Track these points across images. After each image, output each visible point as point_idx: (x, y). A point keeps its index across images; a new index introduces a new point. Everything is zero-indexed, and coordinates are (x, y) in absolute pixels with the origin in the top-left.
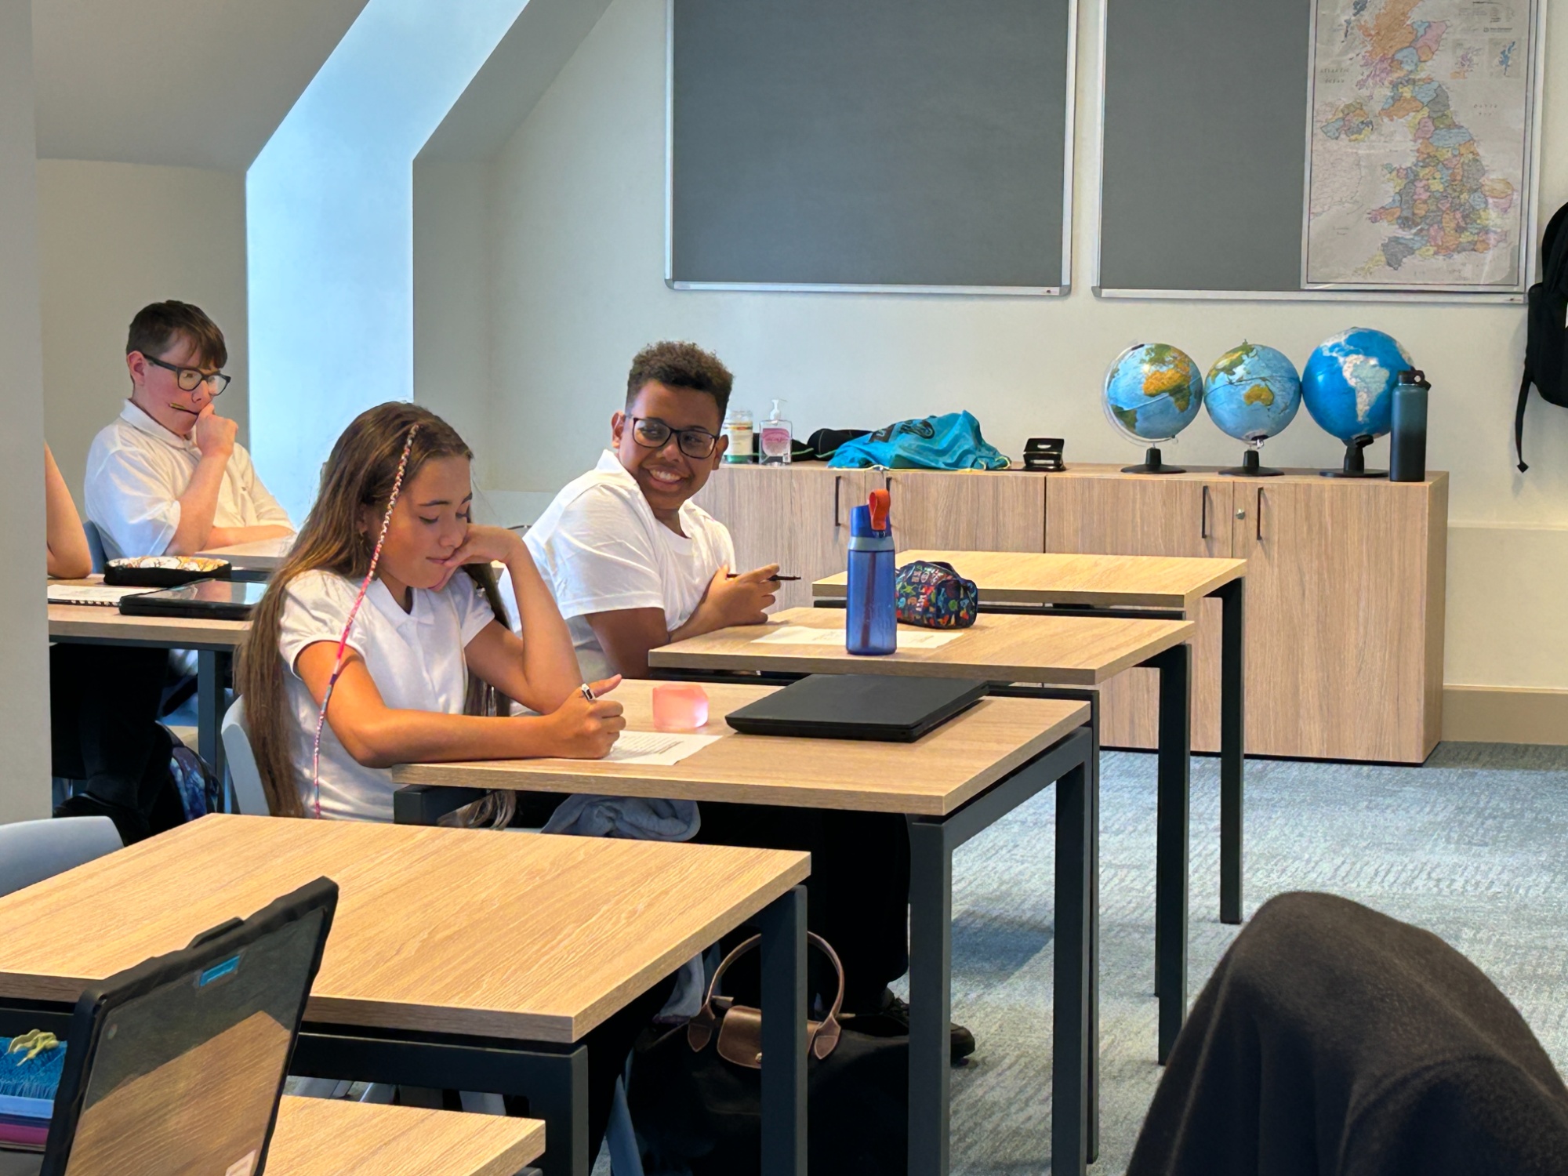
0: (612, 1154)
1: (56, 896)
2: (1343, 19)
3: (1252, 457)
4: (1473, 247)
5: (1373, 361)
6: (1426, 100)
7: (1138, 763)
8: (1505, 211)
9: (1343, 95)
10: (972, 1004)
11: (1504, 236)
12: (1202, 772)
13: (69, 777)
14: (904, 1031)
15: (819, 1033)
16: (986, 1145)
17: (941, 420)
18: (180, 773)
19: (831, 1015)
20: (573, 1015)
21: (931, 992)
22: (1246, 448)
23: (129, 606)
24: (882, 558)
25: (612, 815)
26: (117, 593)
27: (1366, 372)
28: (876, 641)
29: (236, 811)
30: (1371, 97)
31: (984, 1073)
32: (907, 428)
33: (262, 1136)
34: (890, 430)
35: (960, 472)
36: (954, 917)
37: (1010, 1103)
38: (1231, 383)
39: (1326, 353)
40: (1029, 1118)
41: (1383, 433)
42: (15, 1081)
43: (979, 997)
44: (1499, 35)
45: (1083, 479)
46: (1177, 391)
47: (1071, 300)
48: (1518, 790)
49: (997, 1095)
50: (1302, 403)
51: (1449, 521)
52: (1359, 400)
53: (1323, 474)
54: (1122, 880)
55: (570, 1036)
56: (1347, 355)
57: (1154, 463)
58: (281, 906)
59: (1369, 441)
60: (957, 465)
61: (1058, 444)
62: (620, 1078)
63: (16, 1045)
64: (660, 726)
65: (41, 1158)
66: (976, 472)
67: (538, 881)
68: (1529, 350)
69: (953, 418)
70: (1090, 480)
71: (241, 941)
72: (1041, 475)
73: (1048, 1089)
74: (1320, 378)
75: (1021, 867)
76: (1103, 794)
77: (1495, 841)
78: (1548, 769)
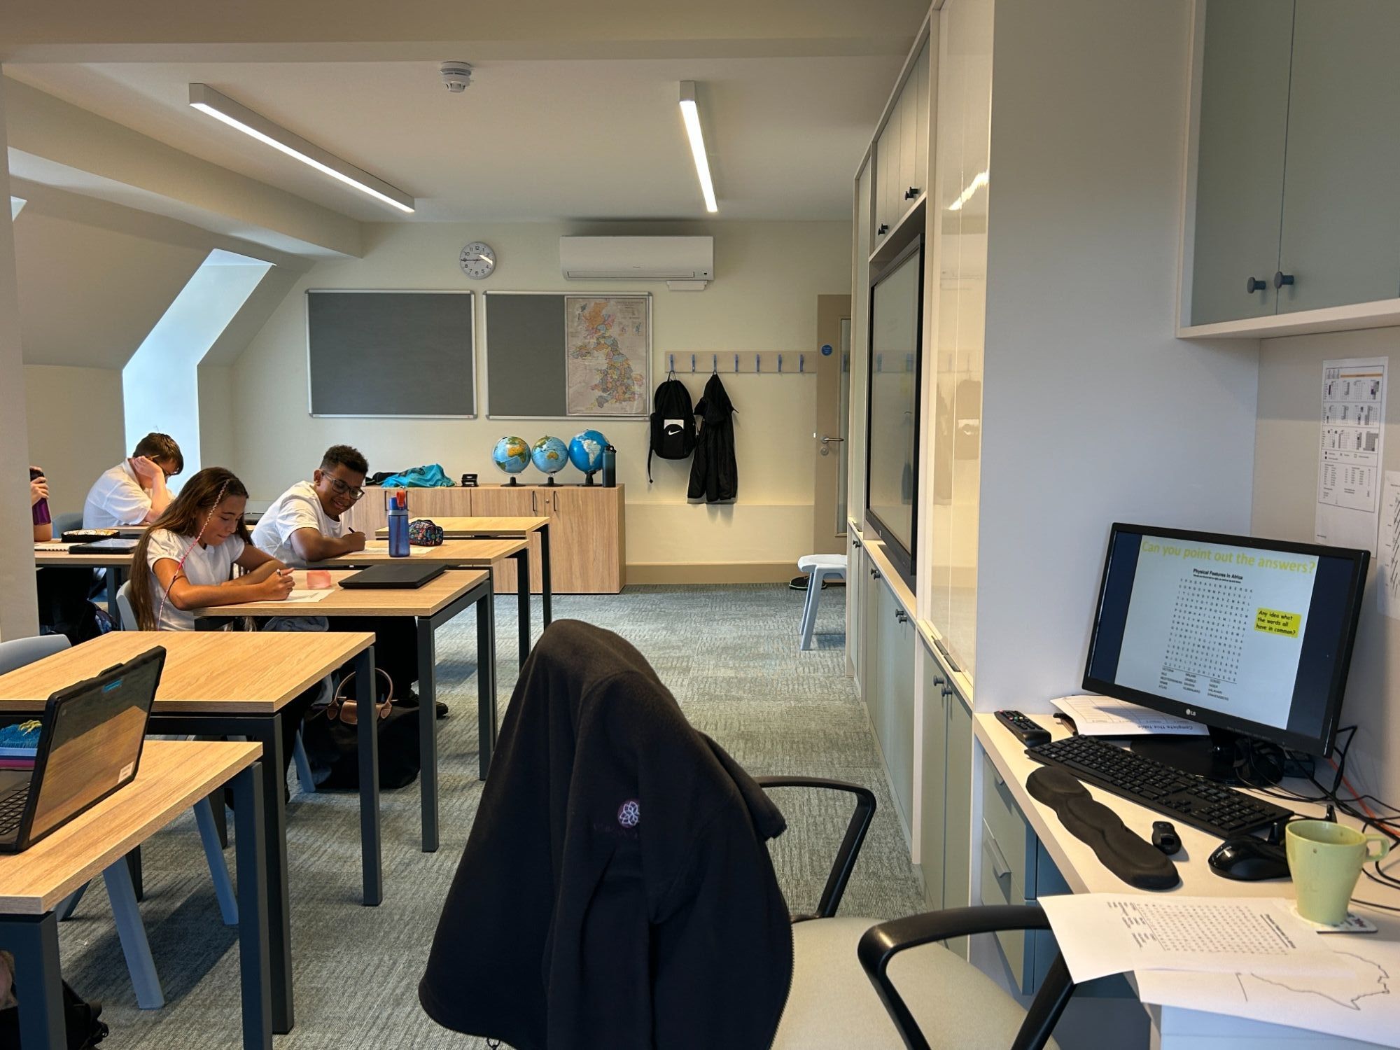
0: (297, 764)
1: (41, 668)
2: (577, 313)
3: (551, 479)
4: (629, 399)
5: (595, 442)
6: (609, 344)
7: (511, 599)
8: (640, 386)
9: (579, 342)
10: (447, 695)
11: (640, 395)
12: (536, 601)
13: (49, 625)
14: (417, 705)
15: (383, 708)
16: (453, 748)
17: (427, 467)
18: (100, 621)
19: (388, 701)
20: (274, 701)
21: (428, 690)
22: (549, 476)
23: (72, 551)
24: (403, 518)
25: (289, 624)
26: (67, 546)
27: (592, 447)
28: (402, 551)
29: (124, 630)
30: (589, 343)
31: (452, 721)
32: (413, 471)
33: (136, 757)
34: (406, 472)
35: (436, 488)
36: (437, 662)
37: (463, 731)
38: (541, 451)
39: (577, 440)
40: (470, 736)
41: (600, 469)
42: (21, 742)
43: (450, 692)
44: (634, 320)
45: (486, 490)
46: (521, 455)
47: (478, 420)
48: (654, 601)
49: (458, 728)
50: (569, 459)
51: (626, 503)
52: (590, 457)
53: (578, 485)
54: (506, 644)
55: (273, 710)
56: (585, 440)
57: (513, 483)
58: (140, 658)
59: (595, 472)
60: (434, 485)
61: (475, 476)
62: (298, 731)
63: (22, 727)
64: (311, 588)
65: (31, 773)
66: (442, 488)
67: (258, 650)
68: (652, 437)
69: (431, 468)
70: (488, 490)
71: (123, 673)
72: (469, 488)
73: (477, 725)
74: (575, 449)
75: (466, 641)
76: (496, 612)
77: (646, 619)
78: (664, 593)
